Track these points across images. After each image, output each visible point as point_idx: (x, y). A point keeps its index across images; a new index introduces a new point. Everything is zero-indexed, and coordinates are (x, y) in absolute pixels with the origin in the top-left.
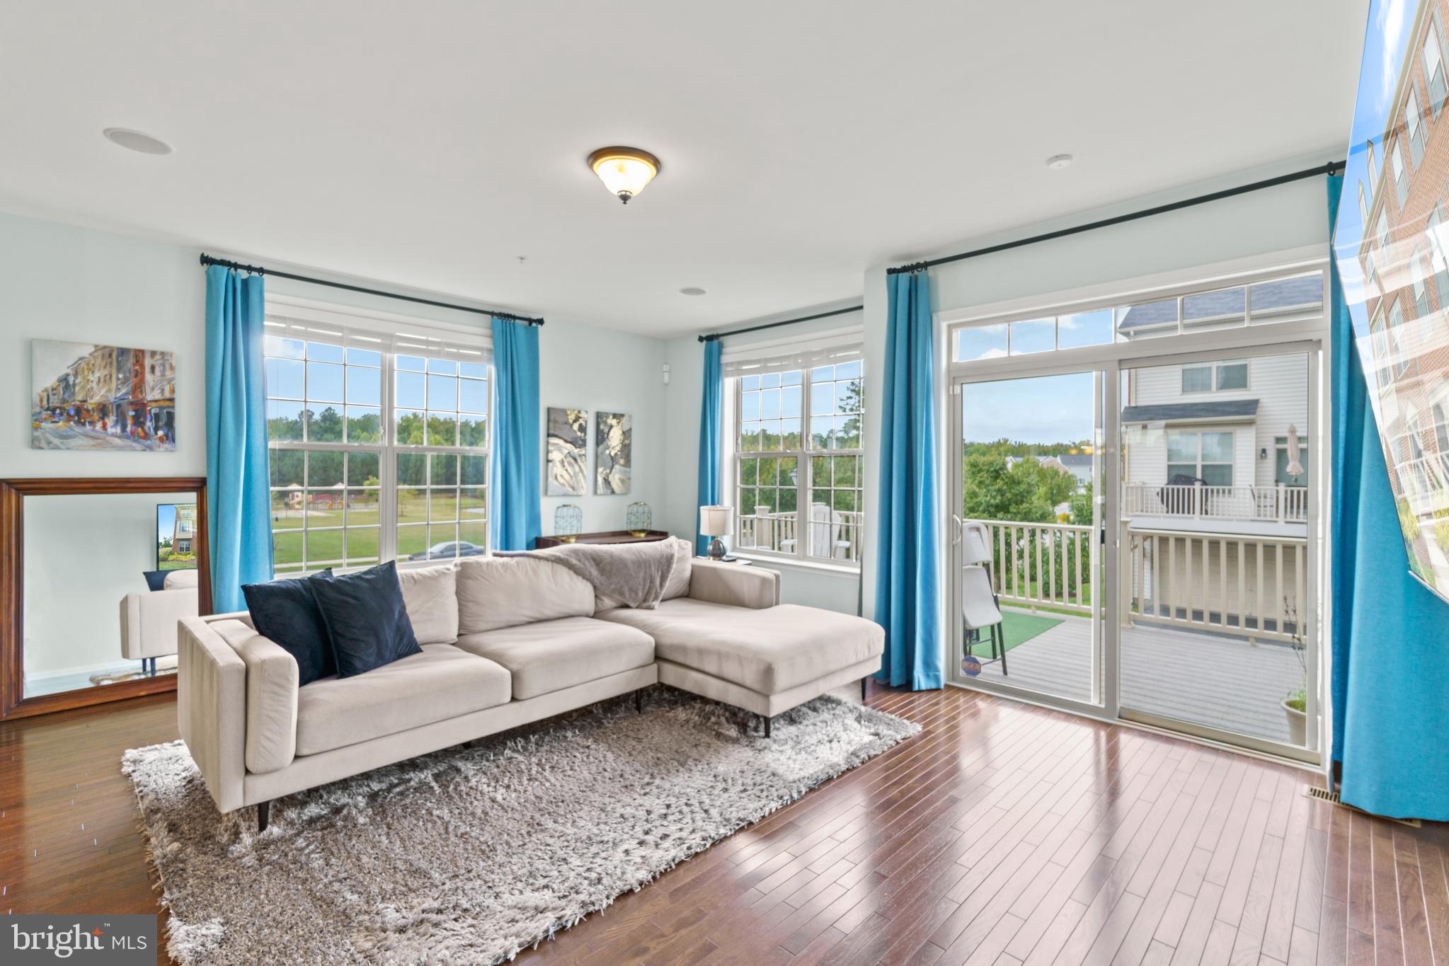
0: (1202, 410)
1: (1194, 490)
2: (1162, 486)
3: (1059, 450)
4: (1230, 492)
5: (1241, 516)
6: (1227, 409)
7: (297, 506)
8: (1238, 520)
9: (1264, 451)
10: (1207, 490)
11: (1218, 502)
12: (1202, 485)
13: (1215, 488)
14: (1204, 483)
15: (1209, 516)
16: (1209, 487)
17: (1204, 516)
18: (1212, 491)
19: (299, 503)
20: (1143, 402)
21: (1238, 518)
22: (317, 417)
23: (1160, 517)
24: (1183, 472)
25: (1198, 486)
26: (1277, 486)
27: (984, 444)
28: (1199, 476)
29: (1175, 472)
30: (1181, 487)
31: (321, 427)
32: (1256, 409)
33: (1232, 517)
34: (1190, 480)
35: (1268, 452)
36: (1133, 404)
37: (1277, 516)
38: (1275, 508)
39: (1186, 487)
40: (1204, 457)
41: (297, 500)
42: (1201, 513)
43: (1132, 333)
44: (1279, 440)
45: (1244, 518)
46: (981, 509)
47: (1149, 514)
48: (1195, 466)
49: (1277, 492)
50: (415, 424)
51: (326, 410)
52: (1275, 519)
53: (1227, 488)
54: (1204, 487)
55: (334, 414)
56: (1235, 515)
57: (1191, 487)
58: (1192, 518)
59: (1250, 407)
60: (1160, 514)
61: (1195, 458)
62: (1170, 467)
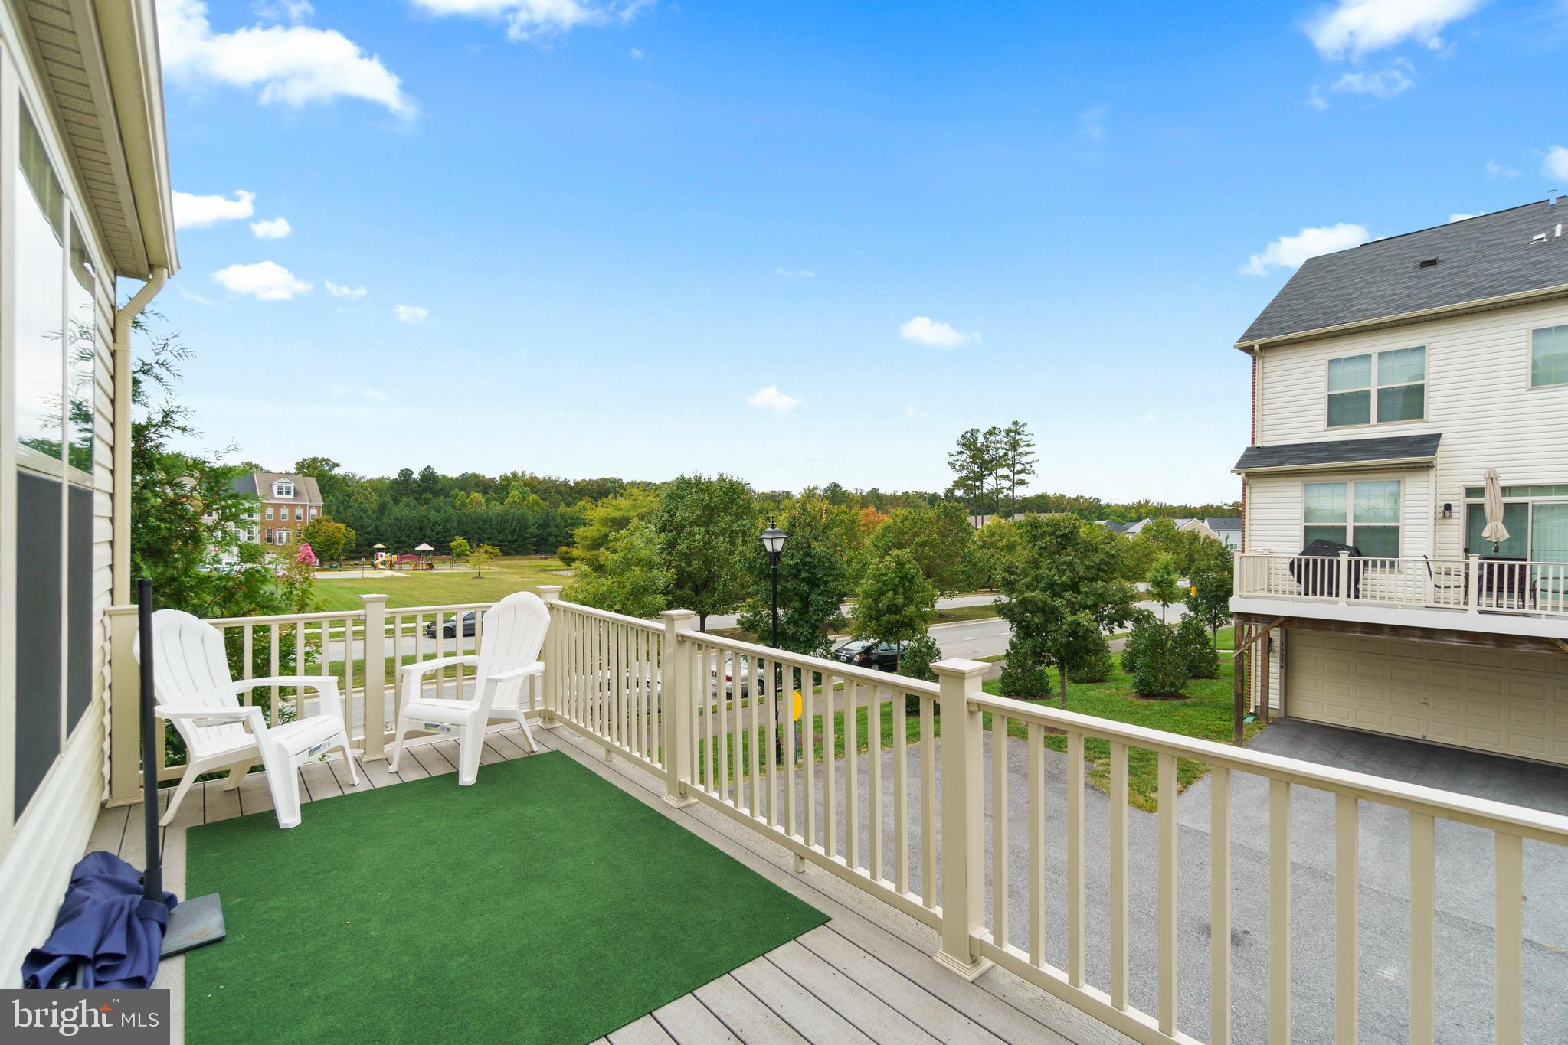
0: (1355, 450)
1: (1338, 562)
2: (1296, 555)
3: (1207, 512)
4: (1392, 565)
5: (1409, 600)
6: (1393, 448)
7: (381, 567)
8: (1404, 607)
9: (1448, 507)
10: (1357, 563)
11: (1374, 579)
12: (1350, 555)
13: (1370, 560)
14: (1356, 551)
15: (1361, 599)
16: (1362, 559)
17: (1352, 599)
18: (1366, 563)
19: (383, 563)
20: (1269, 442)
21: (1404, 603)
22: (416, 476)
23: (1287, 600)
24: (1326, 537)
25: (1344, 557)
26: (1467, 558)
27: (1123, 506)
28: (1350, 542)
29: (1315, 537)
30: (1319, 558)
31: (420, 486)
32: (1436, 446)
33: (1395, 602)
34: (1334, 548)
35: (1453, 509)
36: (1258, 444)
37: (1466, 603)
38: (1462, 589)
39: (1327, 558)
40: (1356, 518)
41: (381, 560)
42: (1349, 596)
43: (1256, 347)
44: (1471, 492)
45: (1413, 603)
46: (1042, 585)
47: (1273, 595)
48: (1343, 529)
49: (1467, 566)
50: (513, 483)
51: (425, 469)
52: (1462, 606)
53: (1388, 560)
54: (1353, 559)
55: (433, 473)
56: (1400, 599)
57: (1335, 558)
58: (1336, 603)
59: (1428, 444)
60: (1288, 595)
61: (1344, 517)
62: (1307, 530)
